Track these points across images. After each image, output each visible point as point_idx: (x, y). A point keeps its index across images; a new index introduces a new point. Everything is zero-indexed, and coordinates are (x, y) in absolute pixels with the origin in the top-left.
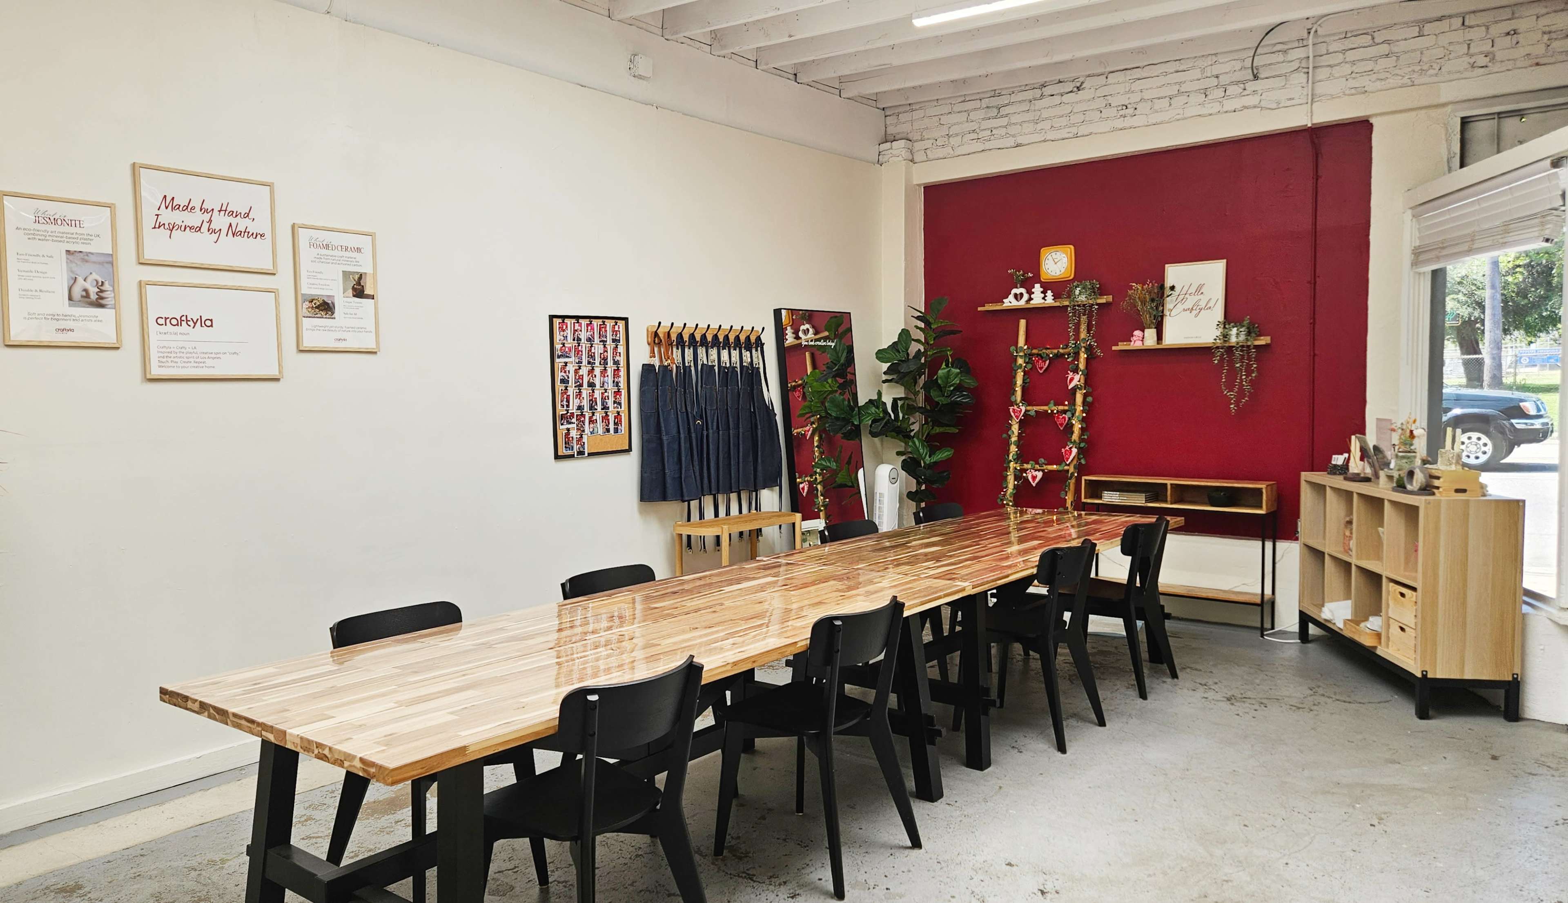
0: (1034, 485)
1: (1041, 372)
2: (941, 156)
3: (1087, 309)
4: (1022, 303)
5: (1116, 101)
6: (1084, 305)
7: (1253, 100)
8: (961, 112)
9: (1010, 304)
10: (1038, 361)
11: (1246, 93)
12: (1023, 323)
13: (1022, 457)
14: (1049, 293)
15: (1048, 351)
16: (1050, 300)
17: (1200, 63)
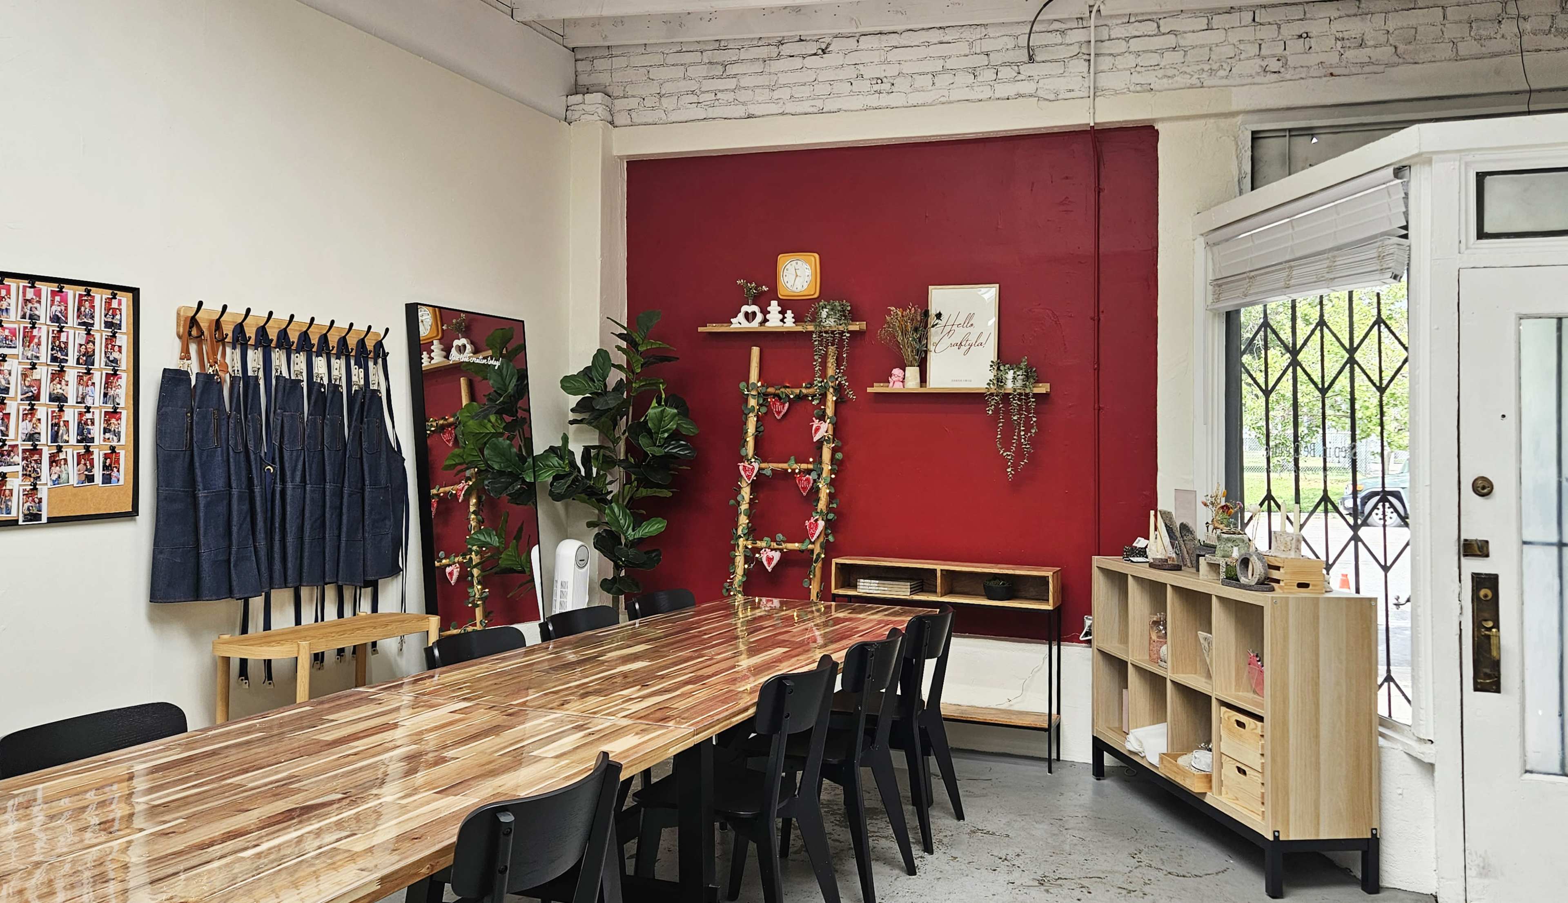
0: (770, 569)
1: (778, 418)
2: (650, 121)
3: (837, 339)
4: (755, 325)
5: (870, 72)
6: (833, 332)
7: (1027, 87)
8: (677, 65)
9: (739, 326)
10: (774, 403)
11: (1020, 77)
12: (755, 351)
13: (754, 532)
14: (789, 314)
15: (788, 391)
16: (790, 323)
17: (967, 34)
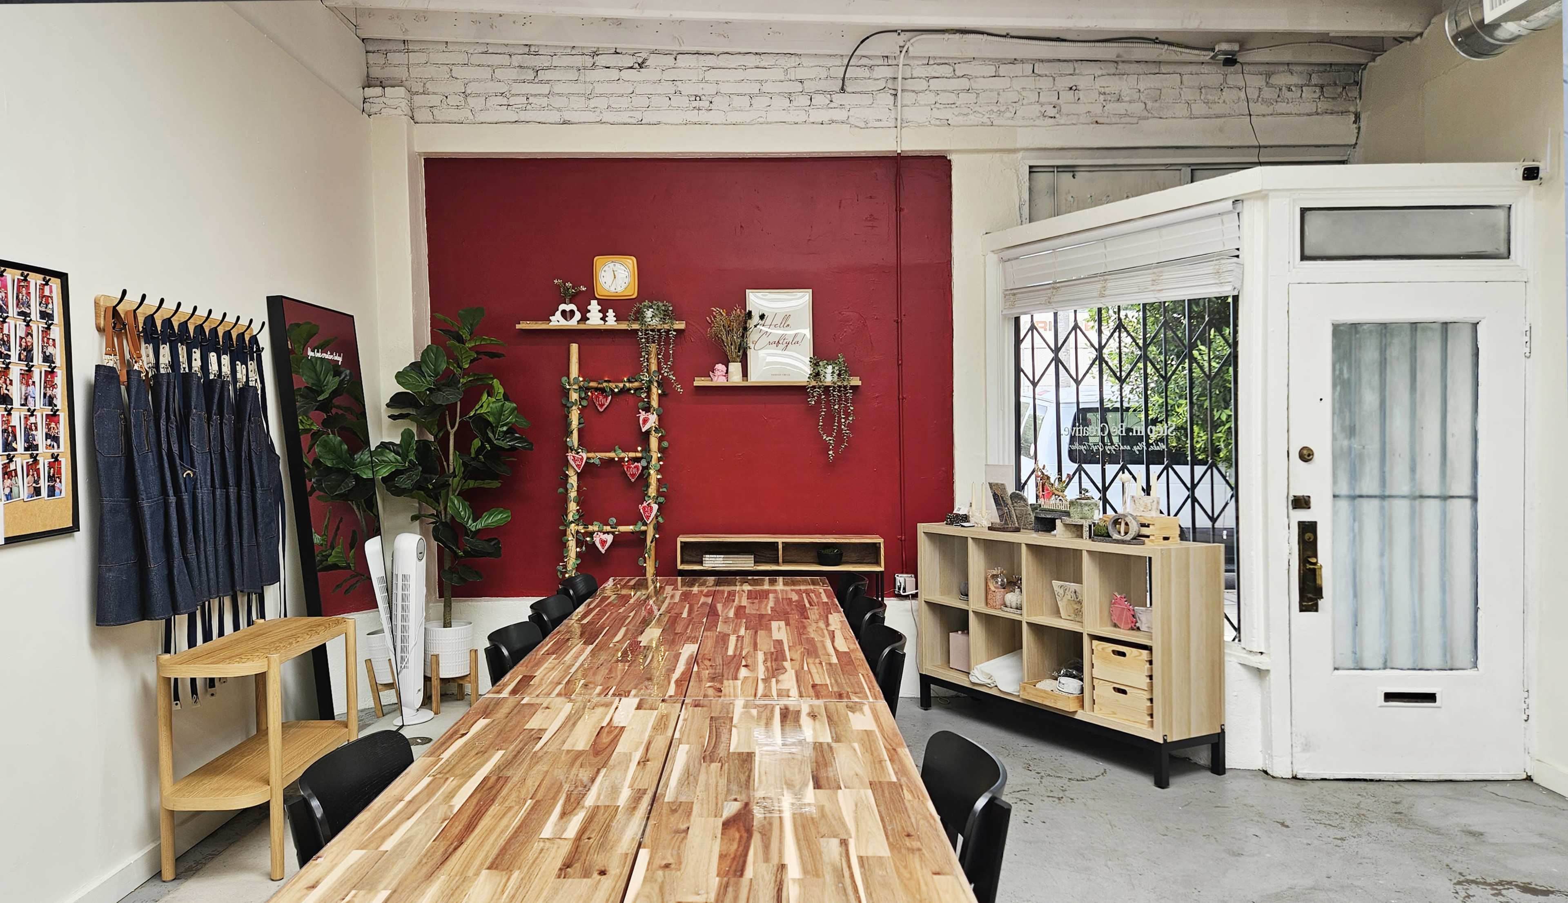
0: (603, 551)
1: (601, 410)
2: (456, 120)
3: (662, 337)
4: (573, 323)
5: (688, 89)
6: (659, 330)
7: (841, 115)
8: (483, 66)
9: (557, 323)
10: (597, 397)
11: (832, 105)
12: (574, 348)
13: (585, 517)
14: (611, 313)
15: (612, 385)
16: (611, 321)
17: (783, 61)
